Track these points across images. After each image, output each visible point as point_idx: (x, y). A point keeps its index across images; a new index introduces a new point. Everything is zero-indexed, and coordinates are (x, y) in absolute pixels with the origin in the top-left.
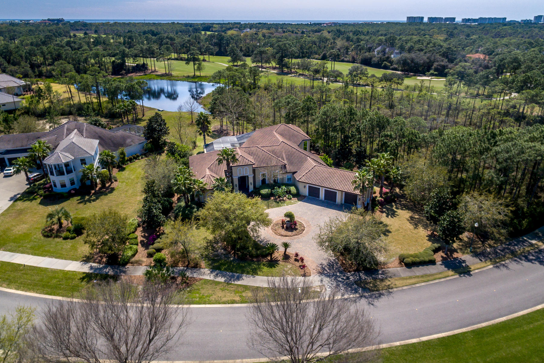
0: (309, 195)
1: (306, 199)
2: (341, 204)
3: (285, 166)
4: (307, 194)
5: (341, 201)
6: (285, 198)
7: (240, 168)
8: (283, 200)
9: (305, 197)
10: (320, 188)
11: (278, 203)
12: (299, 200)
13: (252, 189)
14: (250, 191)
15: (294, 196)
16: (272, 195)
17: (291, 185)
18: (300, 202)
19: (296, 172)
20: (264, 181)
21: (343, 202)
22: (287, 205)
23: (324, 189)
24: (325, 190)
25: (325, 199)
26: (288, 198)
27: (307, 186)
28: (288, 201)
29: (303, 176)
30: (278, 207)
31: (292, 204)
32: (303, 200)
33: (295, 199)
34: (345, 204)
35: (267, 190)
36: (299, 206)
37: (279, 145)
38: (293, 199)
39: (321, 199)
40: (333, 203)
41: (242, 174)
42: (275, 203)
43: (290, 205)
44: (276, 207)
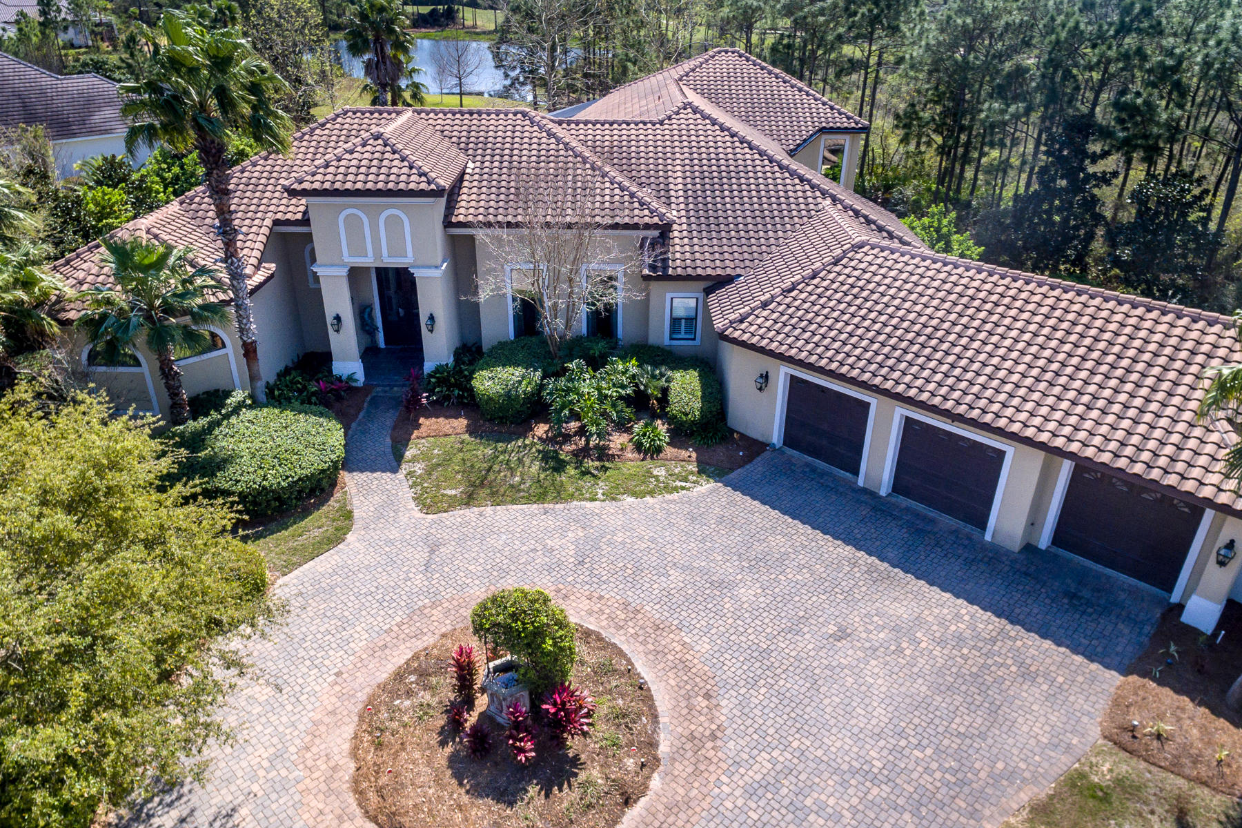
0: (790, 439)
1: (758, 467)
2: (1029, 548)
3: (665, 230)
4: (776, 436)
5: (1033, 523)
6: (618, 440)
7: (352, 209)
8: (603, 454)
9: (755, 447)
10: (873, 401)
11: (560, 466)
12: (705, 469)
13: (447, 359)
14: (428, 367)
15: (682, 433)
16: (538, 407)
17: (679, 361)
18: (707, 486)
19: (730, 280)
20: (528, 313)
21: (1044, 541)
22: (611, 497)
23: (900, 412)
24: (909, 422)
25: (898, 486)
26: (639, 447)
27: (782, 374)
28: (632, 463)
29: (764, 305)
30: (541, 498)
31: (651, 493)
32: (733, 475)
33: (684, 454)
34: (1061, 552)
35: (519, 371)
36: (693, 519)
37: (661, 123)
38: (669, 451)
39: (864, 491)
40: (955, 532)
41: (370, 253)
42: (535, 469)
43: (635, 494)
44: (529, 500)
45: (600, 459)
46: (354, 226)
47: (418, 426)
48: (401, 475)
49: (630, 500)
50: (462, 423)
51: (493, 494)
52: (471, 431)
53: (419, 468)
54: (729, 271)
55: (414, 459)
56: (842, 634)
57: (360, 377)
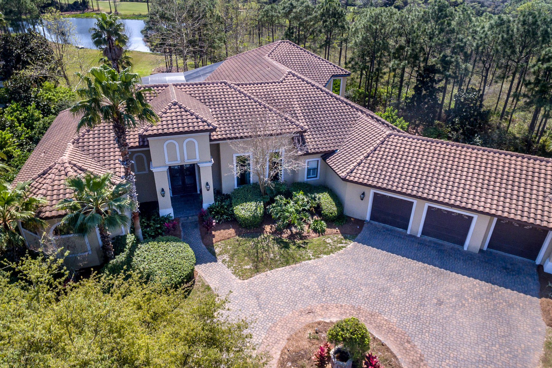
0: (374, 218)
1: (365, 232)
2: (481, 251)
3: (301, 134)
4: (368, 218)
6: (305, 230)
7: (171, 140)
8: (301, 236)
9: (360, 222)
10: (415, 201)
11: (286, 246)
12: (346, 236)
13: (212, 201)
14: (205, 206)
15: (331, 221)
16: (267, 218)
18: (351, 245)
19: (333, 152)
21: (485, 248)
22: (317, 256)
23: (427, 205)
25: (424, 232)
26: (315, 230)
27: (371, 193)
28: (314, 238)
29: (359, 164)
30: (287, 263)
31: (332, 252)
32: (359, 237)
33: (334, 231)
34: (491, 250)
35: (253, 204)
36: (355, 261)
37: (282, 82)
38: (328, 230)
39: (411, 236)
40: (452, 249)
41: (179, 159)
42: (276, 248)
43: (325, 253)
44: (283, 265)
45: (301, 239)
46: (171, 148)
47: (214, 236)
48: (220, 262)
49: (325, 256)
50: (232, 231)
51: (266, 265)
52: (239, 234)
53: (226, 257)
54: (332, 148)
55: (221, 253)
56: (440, 303)
57: (172, 215)
